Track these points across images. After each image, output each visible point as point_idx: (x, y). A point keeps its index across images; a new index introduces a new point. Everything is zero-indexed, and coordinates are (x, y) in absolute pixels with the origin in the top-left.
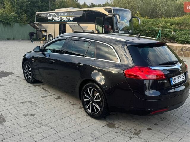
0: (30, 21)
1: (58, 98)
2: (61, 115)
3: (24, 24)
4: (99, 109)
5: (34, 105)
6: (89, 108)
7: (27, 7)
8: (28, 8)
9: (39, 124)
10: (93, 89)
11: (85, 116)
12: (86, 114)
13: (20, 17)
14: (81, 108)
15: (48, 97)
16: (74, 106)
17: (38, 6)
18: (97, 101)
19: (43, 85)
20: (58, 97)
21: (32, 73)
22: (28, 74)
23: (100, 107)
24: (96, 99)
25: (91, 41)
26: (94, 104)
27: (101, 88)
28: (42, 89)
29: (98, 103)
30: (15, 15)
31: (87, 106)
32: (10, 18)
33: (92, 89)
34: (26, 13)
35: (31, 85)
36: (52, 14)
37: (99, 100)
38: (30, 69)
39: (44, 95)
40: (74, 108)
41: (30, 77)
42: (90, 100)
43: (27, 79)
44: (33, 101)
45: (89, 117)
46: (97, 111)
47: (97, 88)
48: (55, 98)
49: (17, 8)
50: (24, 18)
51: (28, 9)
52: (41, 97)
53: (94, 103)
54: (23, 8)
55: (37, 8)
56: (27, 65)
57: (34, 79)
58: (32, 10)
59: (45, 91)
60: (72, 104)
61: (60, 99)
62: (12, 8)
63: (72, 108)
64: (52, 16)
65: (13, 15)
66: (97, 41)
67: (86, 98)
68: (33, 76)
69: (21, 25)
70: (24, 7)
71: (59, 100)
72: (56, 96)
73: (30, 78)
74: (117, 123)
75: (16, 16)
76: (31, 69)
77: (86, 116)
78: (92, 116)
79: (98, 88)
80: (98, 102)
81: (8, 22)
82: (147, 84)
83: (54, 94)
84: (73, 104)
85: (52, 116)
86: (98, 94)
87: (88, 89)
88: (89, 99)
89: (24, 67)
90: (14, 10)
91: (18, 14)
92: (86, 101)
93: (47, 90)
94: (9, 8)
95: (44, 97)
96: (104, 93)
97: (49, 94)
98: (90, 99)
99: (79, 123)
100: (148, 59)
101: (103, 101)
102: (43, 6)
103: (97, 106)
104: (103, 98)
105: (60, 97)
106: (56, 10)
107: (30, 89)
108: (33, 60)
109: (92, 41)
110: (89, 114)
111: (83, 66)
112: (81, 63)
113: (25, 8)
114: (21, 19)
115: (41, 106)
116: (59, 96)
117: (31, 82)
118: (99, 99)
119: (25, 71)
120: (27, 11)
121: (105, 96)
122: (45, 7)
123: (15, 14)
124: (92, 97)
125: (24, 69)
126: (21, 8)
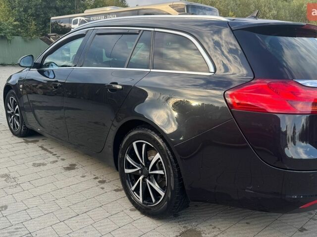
0: (41, 33)
1: (71, 167)
2: (68, 208)
3: (31, 39)
4: (162, 193)
5: (12, 184)
6: (137, 190)
7: (36, 9)
8: (39, 10)
9: (9, 233)
10: (147, 145)
11: (128, 211)
12: (130, 205)
13: (24, 26)
14: (120, 190)
15: (49, 166)
16: (102, 186)
17: (56, 8)
18: (156, 175)
19: (45, 140)
20: (71, 165)
21: (21, 115)
22: (14, 118)
23: (163, 188)
24: (154, 168)
25: (140, 30)
26: (148, 181)
27: (164, 140)
28: (41, 149)
29: (159, 179)
30: (15, 23)
31: (133, 185)
32: (6, 28)
33: (142, 143)
34: (34, 20)
35: (21, 140)
36: (79, 18)
37: (161, 172)
38: (17, 107)
39: (41, 161)
40: (102, 191)
41: (18, 123)
42: (140, 172)
43: (12, 128)
44: (12, 175)
45: (137, 214)
46: (157, 200)
47: (155, 140)
48: (64, 168)
49: (18, 11)
50: (32, 27)
51: (37, 13)
52: (34, 165)
53: (149, 179)
54: (30, 11)
55: (54, 11)
56: (12, 99)
57: (25, 127)
58: (45, 14)
59: (46, 152)
60: (100, 182)
61: (74, 169)
62: (9, 11)
63: (98, 190)
64: (78, 23)
65: (11, 23)
66: (156, 30)
67: (129, 166)
68: (22, 122)
69: (25, 41)
70: (32, 9)
71: (73, 172)
72: (66, 164)
73: (17, 126)
74: (205, 228)
75: (18, 24)
76: (19, 106)
77: (131, 210)
78: (146, 210)
79: (158, 143)
80: (159, 177)
81: (3, 34)
82: (288, 132)
83: (63, 160)
84: (103, 182)
85: (46, 212)
86: (158, 156)
87: (134, 144)
88: (135, 168)
89: (7, 105)
90: (13, 15)
91: (21, 21)
92: (130, 174)
93: (50, 150)
94: (5, 11)
95: (39, 165)
96: (173, 154)
97: (53, 158)
98: (139, 168)
99: (111, 230)
100: (285, 64)
101: (172, 175)
102: (65, 7)
103: (156, 187)
104: (170, 166)
105: (74, 165)
106: (85, 12)
107: (14, 149)
108: (21, 86)
109: (144, 30)
110: (137, 206)
111: (122, 89)
112: (116, 84)
113: (34, 11)
114: (27, 30)
115: (26, 186)
116: (74, 163)
117: (20, 135)
118: (161, 169)
119: (9, 112)
120: (36, 16)
121: (176, 161)
122: (68, 9)
123: (15, 21)
124: (144, 164)
125: (7, 109)
126: (25, 11)
